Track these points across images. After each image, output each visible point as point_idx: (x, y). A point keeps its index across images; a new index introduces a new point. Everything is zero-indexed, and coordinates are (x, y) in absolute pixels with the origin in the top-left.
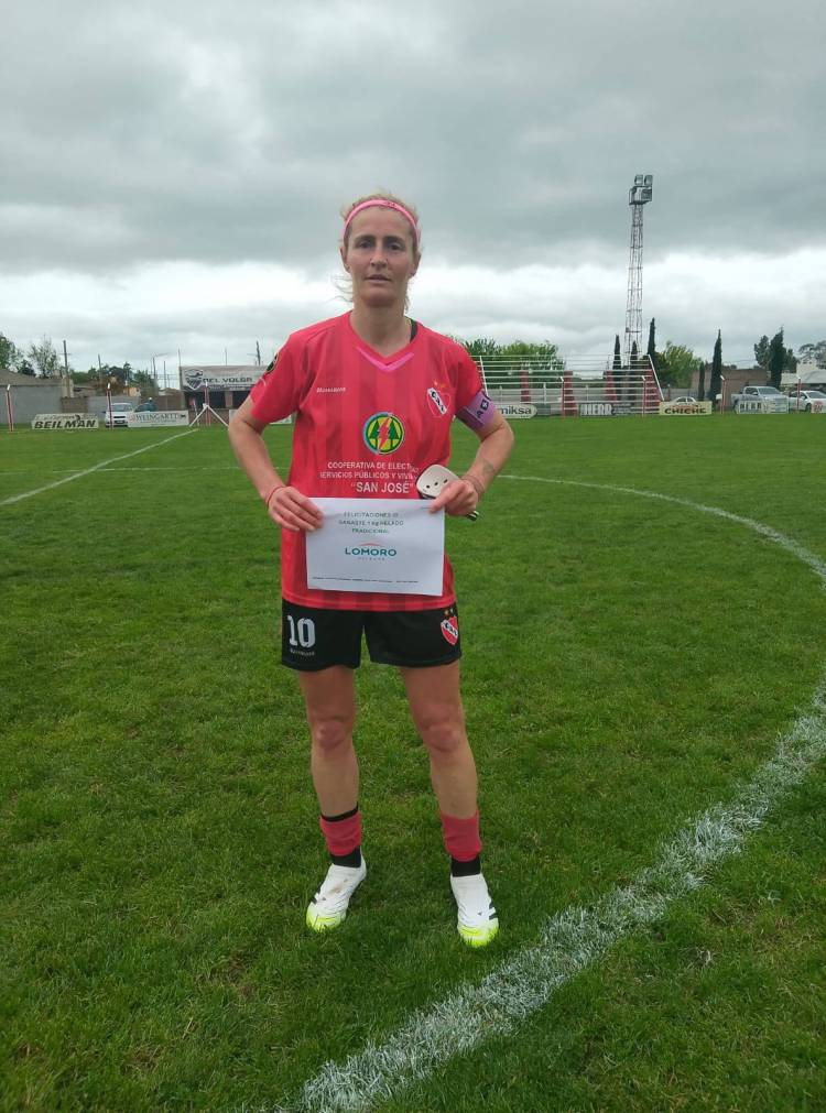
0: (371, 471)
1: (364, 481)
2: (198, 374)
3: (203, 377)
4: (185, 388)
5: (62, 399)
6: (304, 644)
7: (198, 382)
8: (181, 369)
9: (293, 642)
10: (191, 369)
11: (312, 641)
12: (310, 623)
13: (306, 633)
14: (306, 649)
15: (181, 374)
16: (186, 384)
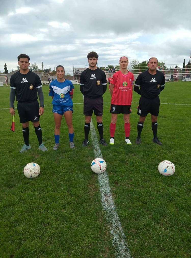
0: (123, 88)
1: (122, 89)
2: (78, 70)
3: (79, 71)
4: (75, 74)
5: (42, 77)
6: (113, 110)
7: (78, 72)
8: (74, 69)
9: (112, 110)
10: (76, 69)
11: (114, 110)
12: (114, 108)
13: (114, 109)
14: (113, 111)
15: (74, 70)
16: (75, 73)
